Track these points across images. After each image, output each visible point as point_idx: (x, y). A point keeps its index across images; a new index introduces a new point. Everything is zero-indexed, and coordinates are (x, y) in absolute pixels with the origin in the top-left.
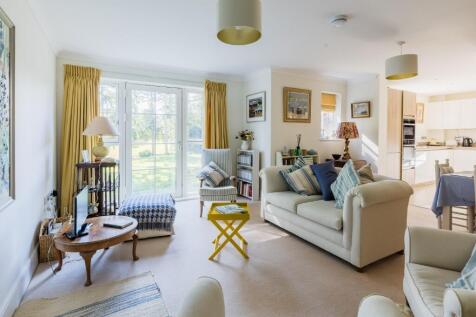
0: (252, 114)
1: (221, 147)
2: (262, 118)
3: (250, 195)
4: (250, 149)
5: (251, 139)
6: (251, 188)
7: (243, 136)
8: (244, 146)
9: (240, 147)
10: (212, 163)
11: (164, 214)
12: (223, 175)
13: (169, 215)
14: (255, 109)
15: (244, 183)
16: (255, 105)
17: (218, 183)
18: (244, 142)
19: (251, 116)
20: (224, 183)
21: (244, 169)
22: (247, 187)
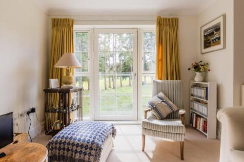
0: (207, 44)
1: (172, 79)
2: (221, 46)
3: (205, 130)
4: (205, 80)
5: (206, 71)
6: (205, 123)
7: (197, 67)
8: (198, 78)
9: (193, 79)
10: (161, 94)
11: (88, 151)
12: (170, 107)
13: (93, 152)
14: (211, 38)
15: (198, 116)
16: (212, 34)
17: (165, 116)
18: (198, 73)
19: (206, 47)
20: (171, 116)
21: (198, 101)
22: (201, 121)
